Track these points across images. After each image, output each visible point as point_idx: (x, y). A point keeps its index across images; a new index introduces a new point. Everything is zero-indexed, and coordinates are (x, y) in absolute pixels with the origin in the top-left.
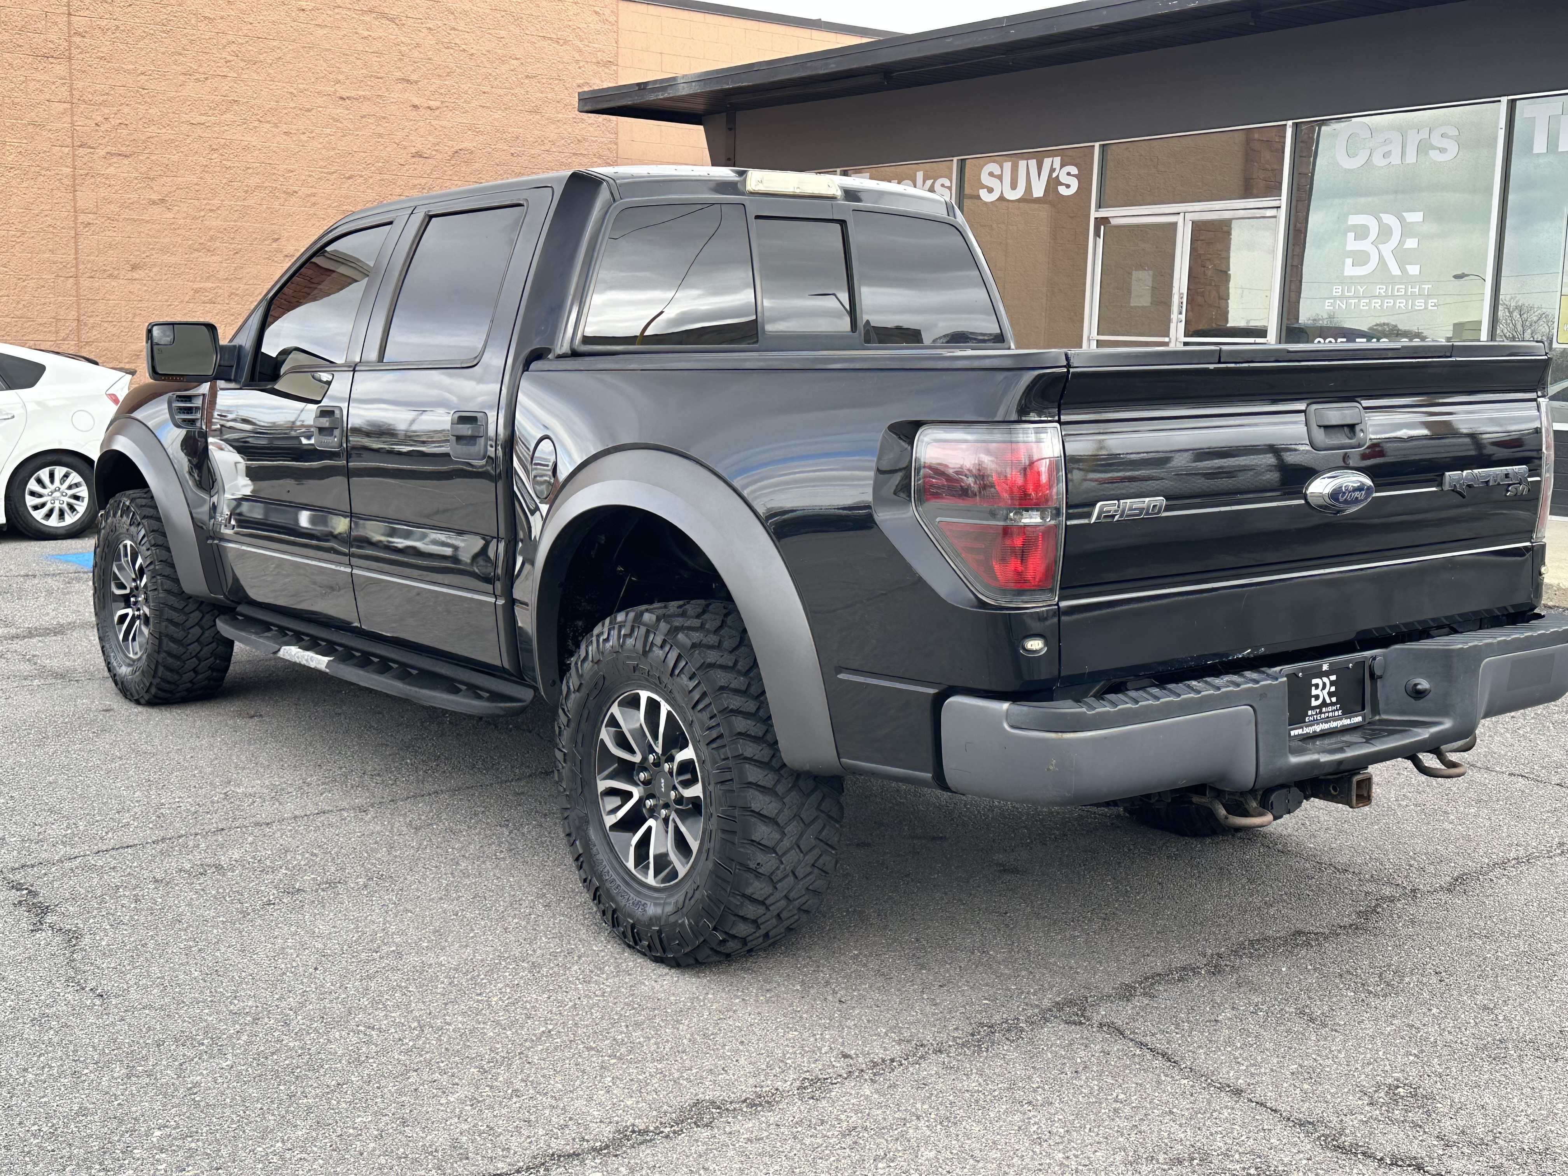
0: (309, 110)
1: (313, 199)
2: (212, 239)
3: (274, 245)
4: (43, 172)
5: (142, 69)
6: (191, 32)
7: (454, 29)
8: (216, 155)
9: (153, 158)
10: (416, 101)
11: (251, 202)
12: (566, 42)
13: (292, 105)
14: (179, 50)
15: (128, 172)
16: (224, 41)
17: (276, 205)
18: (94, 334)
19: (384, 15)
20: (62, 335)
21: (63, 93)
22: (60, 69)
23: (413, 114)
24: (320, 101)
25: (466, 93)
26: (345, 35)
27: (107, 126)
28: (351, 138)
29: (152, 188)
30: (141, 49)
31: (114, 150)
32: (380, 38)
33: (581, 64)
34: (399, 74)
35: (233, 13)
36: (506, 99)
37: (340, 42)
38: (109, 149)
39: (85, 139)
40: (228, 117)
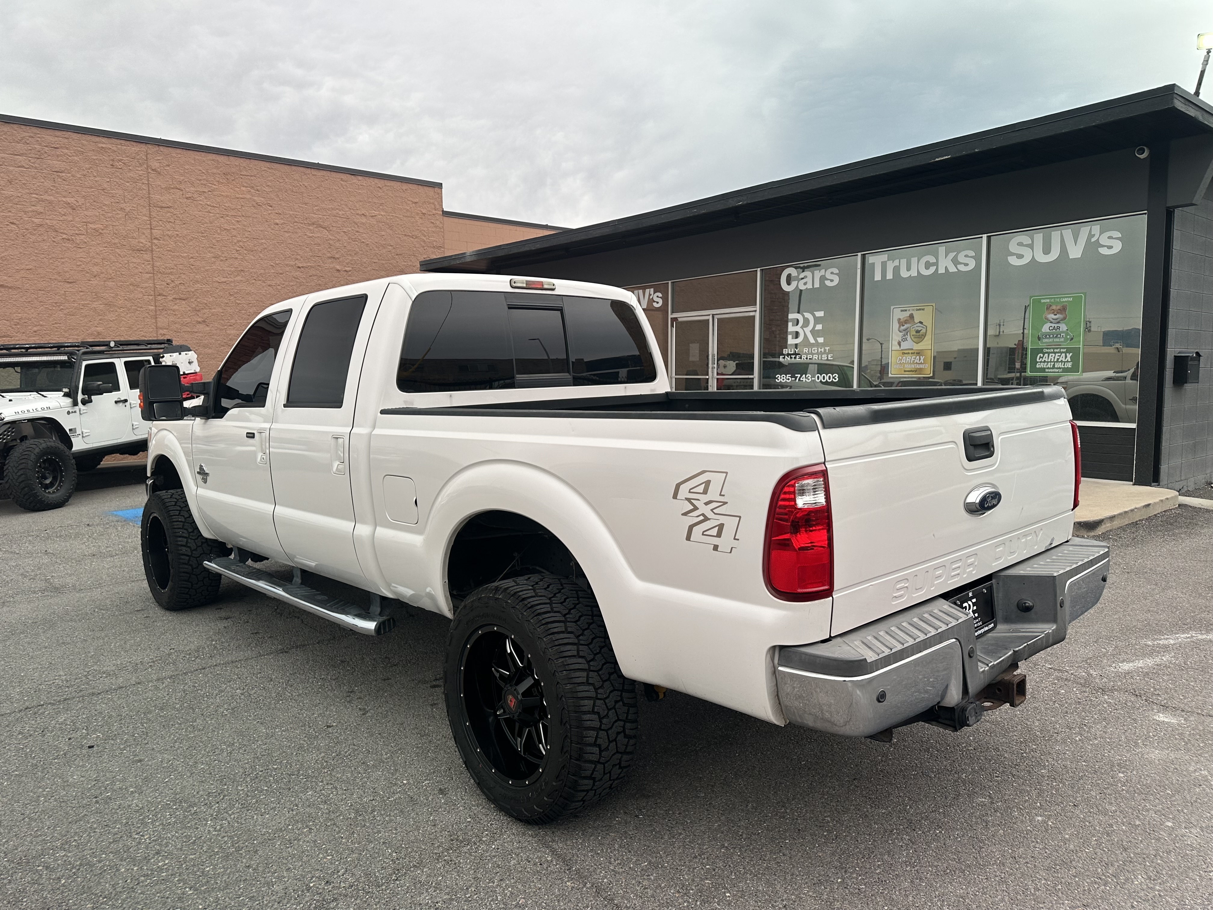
0: (281, 274)
4: (139, 309)
5: (191, 255)
6: (218, 236)
7: (357, 232)
8: (232, 298)
9: (199, 300)
10: (338, 267)
12: (416, 237)
13: (273, 271)
14: (211, 246)
15: (185, 308)
16: (235, 241)
19: (320, 226)
21: (149, 268)
22: (147, 256)
24: (287, 269)
25: (365, 263)
26: (300, 236)
27: (173, 285)
29: (198, 315)
30: (191, 246)
31: (177, 296)
32: (318, 237)
33: (425, 248)
34: (329, 255)
35: (239, 226)
37: (298, 240)
38: (174, 296)
39: (161, 292)
40: (239, 278)
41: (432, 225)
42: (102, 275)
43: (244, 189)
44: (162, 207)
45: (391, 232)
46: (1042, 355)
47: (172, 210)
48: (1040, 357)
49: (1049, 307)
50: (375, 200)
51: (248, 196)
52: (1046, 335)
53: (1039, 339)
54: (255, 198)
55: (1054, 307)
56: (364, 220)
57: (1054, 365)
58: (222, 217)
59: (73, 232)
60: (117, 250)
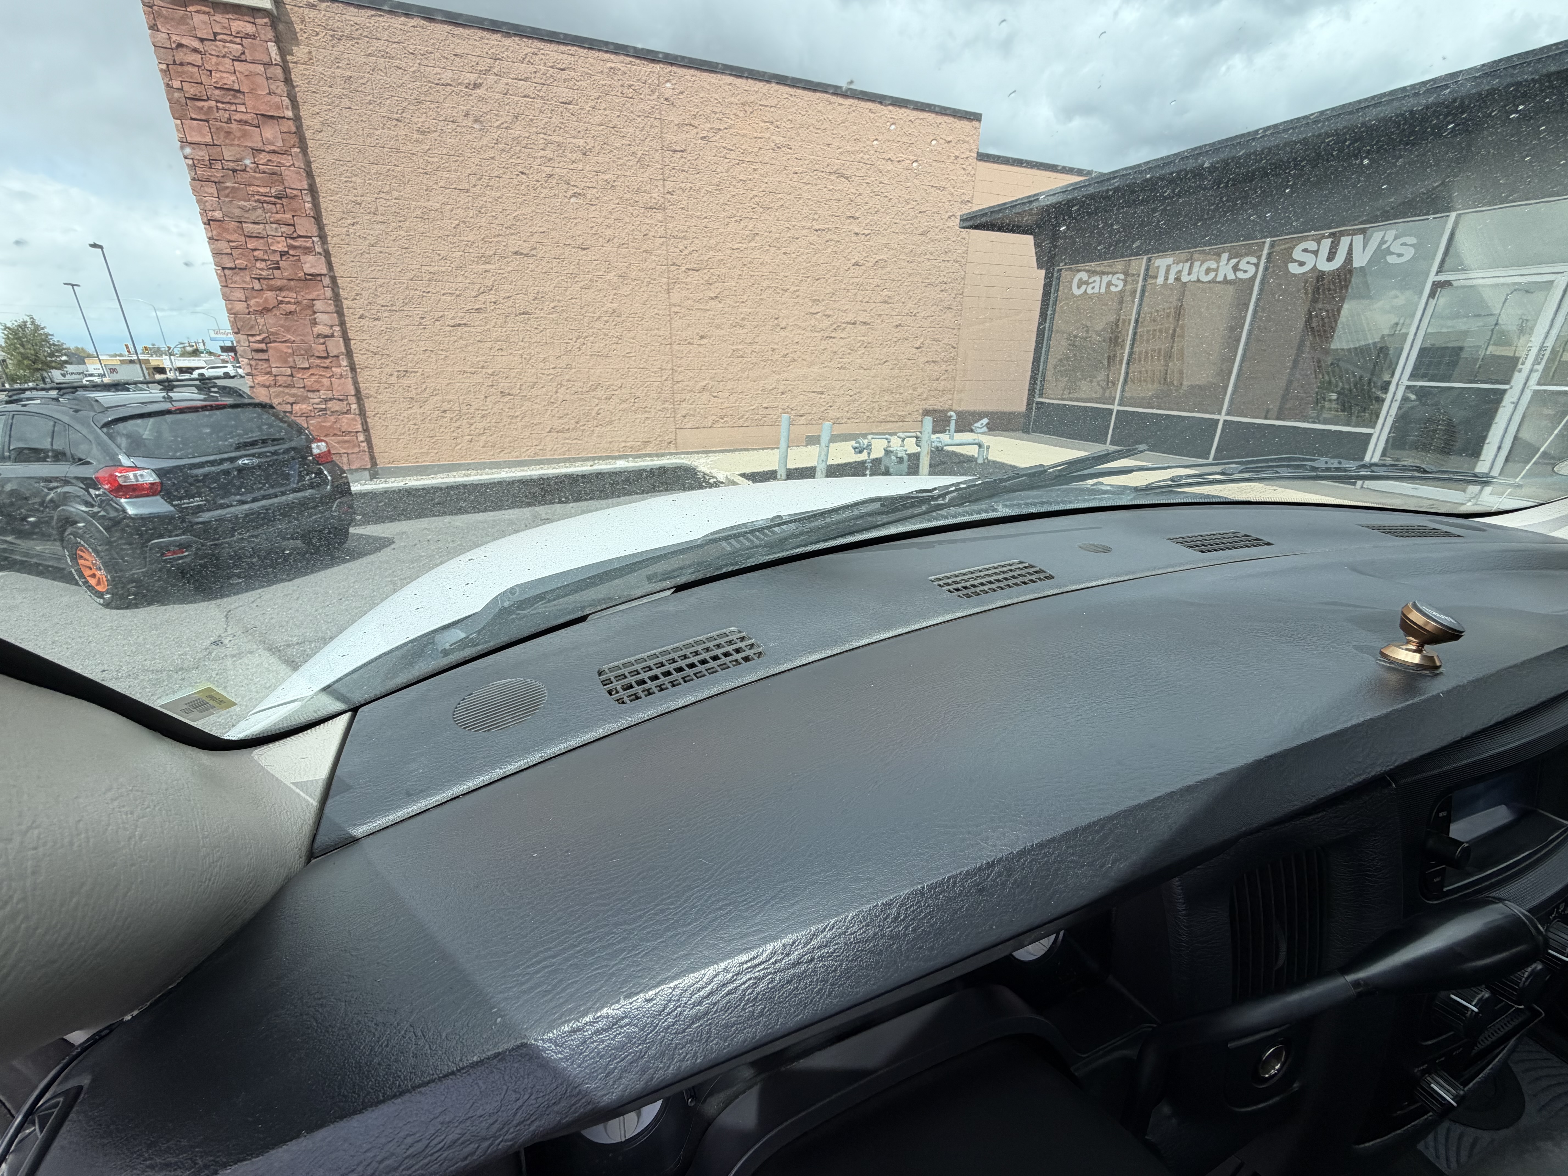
0: (797, 238)
1: (797, 293)
2: (743, 319)
3: (776, 322)
4: (652, 282)
5: (705, 215)
6: (733, 189)
7: (881, 183)
8: (746, 268)
9: (712, 271)
10: (857, 230)
11: (764, 296)
12: (944, 188)
13: (789, 235)
14: (726, 201)
15: (698, 280)
16: (751, 196)
17: (777, 297)
18: (681, 377)
19: (842, 175)
20: (664, 378)
21: (662, 231)
22: (660, 216)
23: (854, 238)
24: (804, 232)
25: (885, 224)
26: (819, 189)
27: (686, 252)
28: (820, 255)
29: (711, 290)
30: (705, 202)
31: (690, 267)
32: (839, 190)
34: (849, 214)
35: (756, 176)
36: (907, 227)
37: (816, 193)
38: (687, 266)
39: (674, 260)
40: (753, 244)
41: (963, 172)
42: (616, 240)
43: (762, 124)
44: (675, 151)
45: (917, 182)
47: (684, 154)
50: (904, 139)
51: (767, 135)
54: (774, 137)
56: (889, 166)
58: (738, 164)
59: (584, 184)
60: (630, 208)
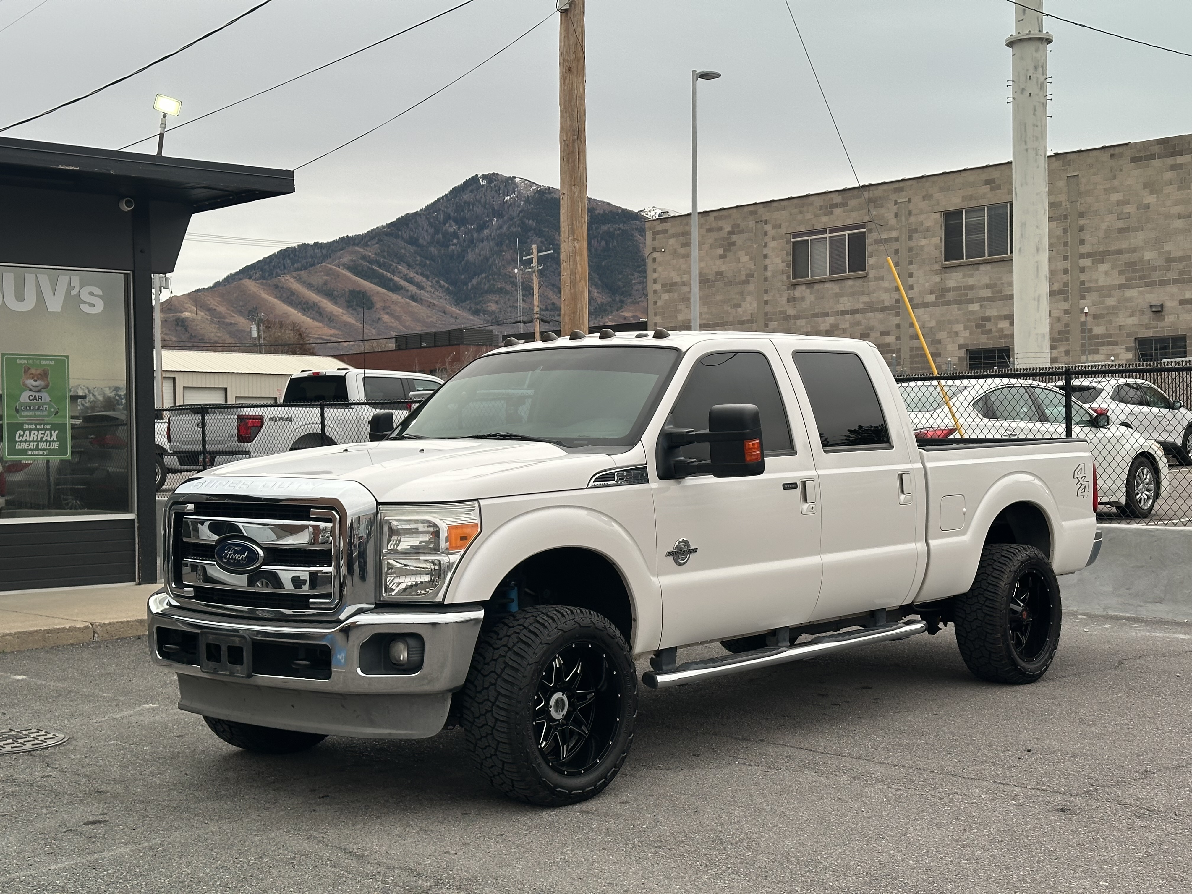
46: (22, 433)
48: (20, 435)
49: (27, 370)
52: (26, 406)
53: (17, 411)
55: (33, 371)
57: (37, 446)
